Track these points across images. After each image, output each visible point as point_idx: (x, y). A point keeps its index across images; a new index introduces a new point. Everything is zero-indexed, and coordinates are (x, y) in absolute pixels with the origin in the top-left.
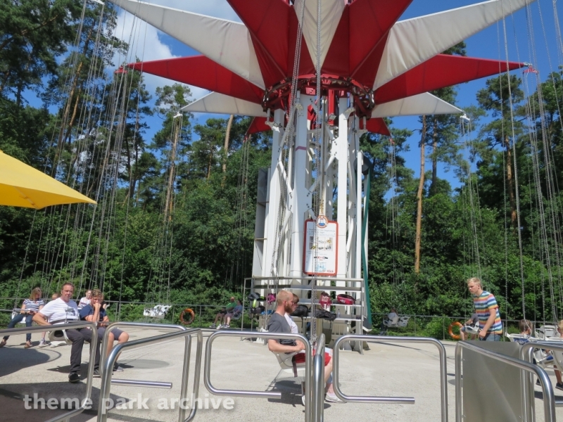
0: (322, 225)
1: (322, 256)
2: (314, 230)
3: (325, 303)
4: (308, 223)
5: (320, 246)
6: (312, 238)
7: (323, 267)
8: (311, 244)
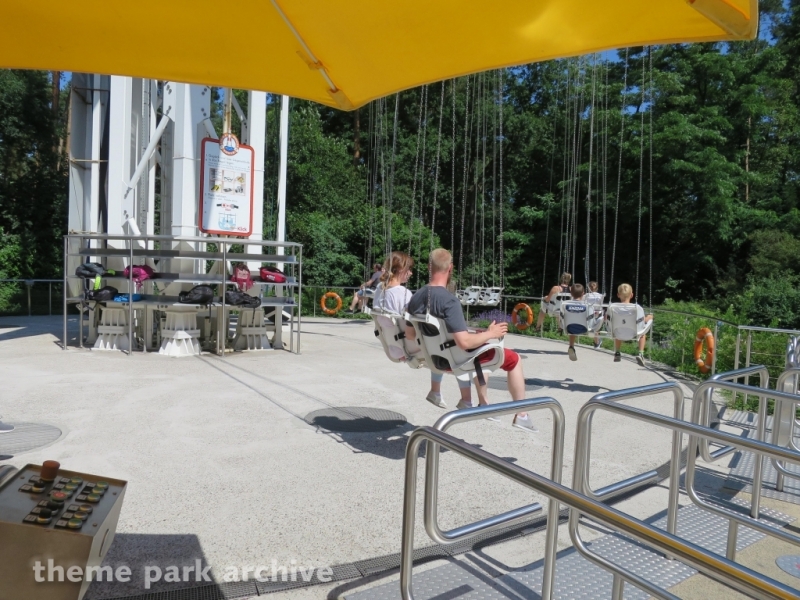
0: (230, 150)
1: (230, 203)
2: (216, 158)
3: (244, 281)
4: (207, 144)
5: (227, 185)
6: (214, 172)
7: (231, 222)
8: (213, 182)
